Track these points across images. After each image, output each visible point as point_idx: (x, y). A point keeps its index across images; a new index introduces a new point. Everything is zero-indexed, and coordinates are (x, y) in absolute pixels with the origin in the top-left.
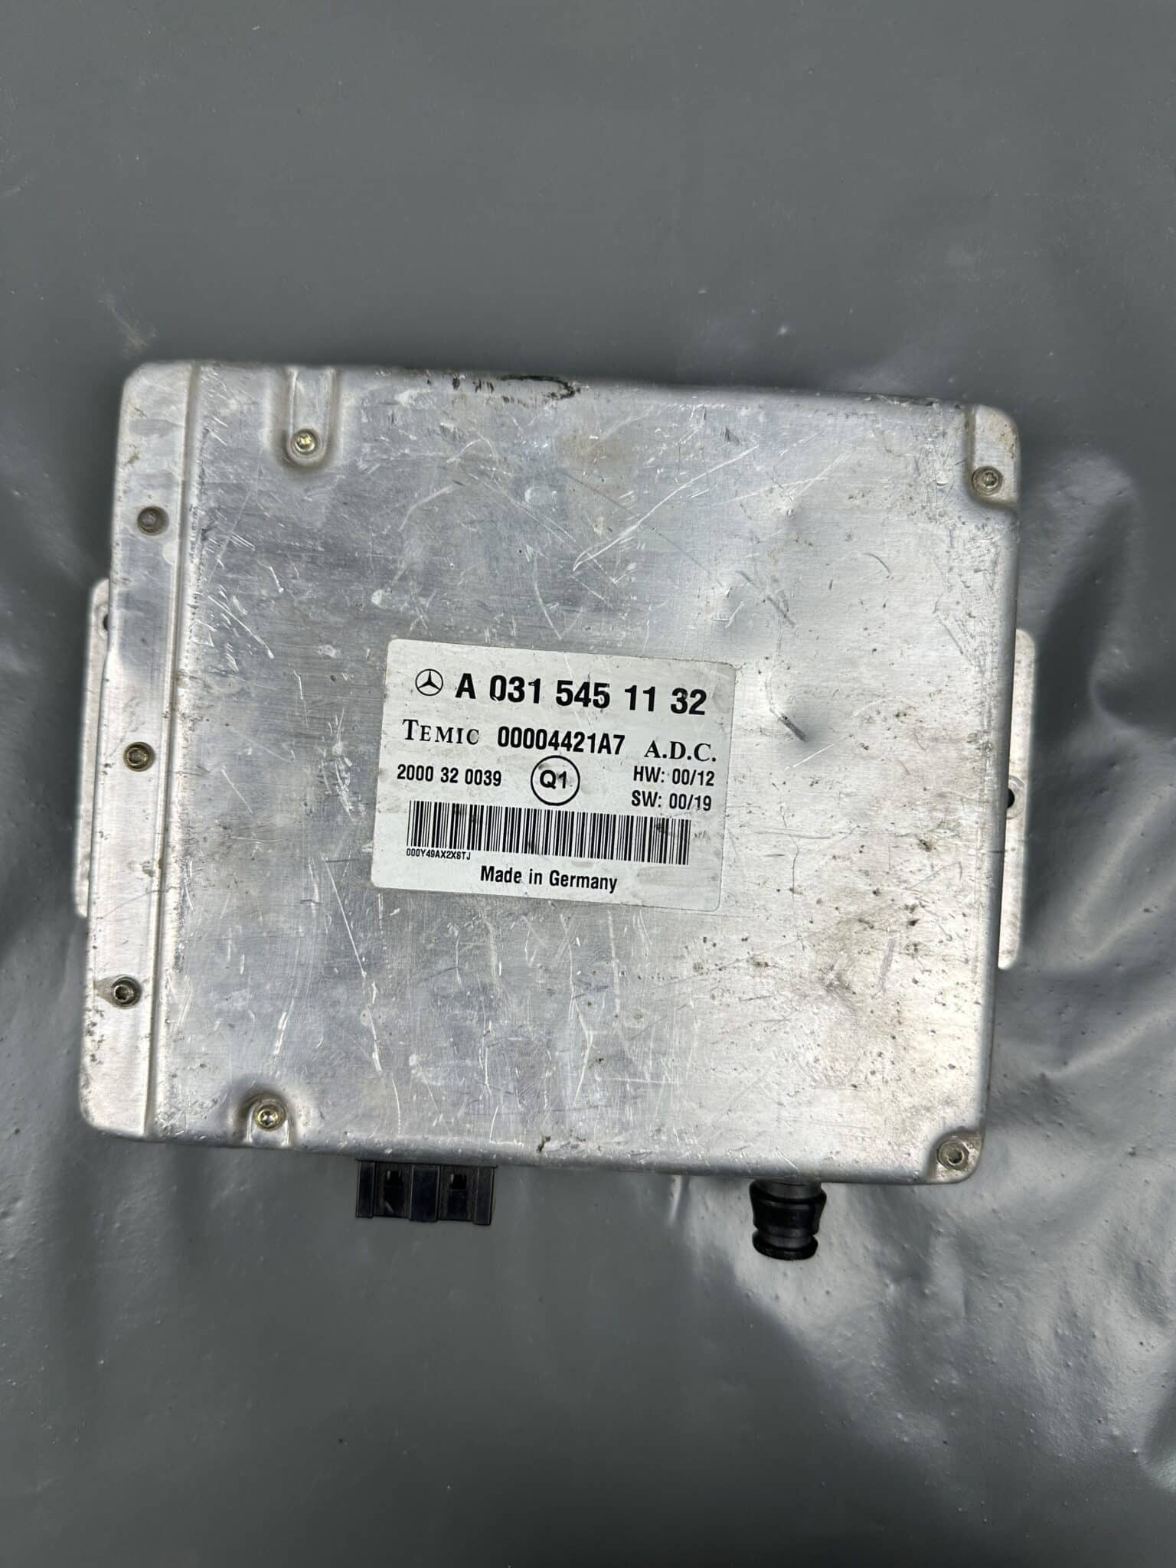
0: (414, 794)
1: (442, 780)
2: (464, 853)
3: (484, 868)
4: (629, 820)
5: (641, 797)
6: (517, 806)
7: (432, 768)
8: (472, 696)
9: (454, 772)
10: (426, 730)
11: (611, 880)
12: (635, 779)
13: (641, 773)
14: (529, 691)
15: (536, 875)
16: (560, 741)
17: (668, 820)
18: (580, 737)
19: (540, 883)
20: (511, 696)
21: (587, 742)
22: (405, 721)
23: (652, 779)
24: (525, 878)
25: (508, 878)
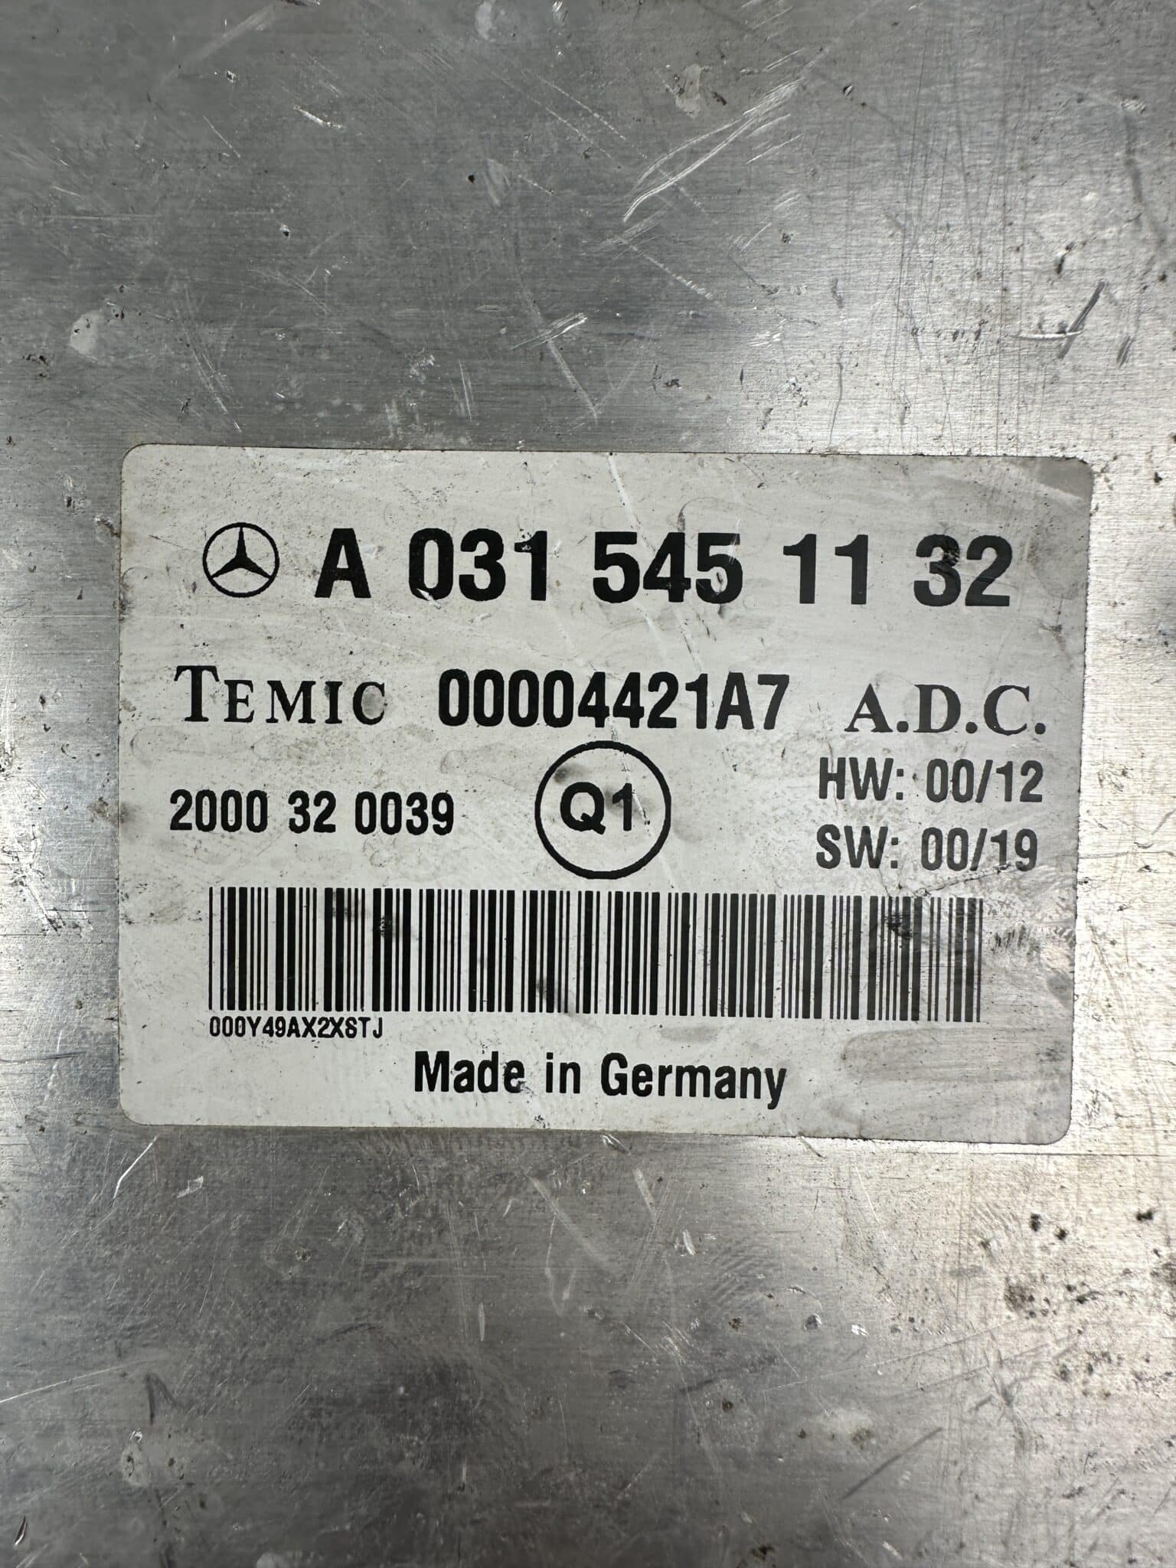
0: (218, 870)
1: (293, 827)
2: (365, 1020)
3: (421, 1058)
4: (813, 906)
5: (842, 844)
6: (501, 886)
7: (263, 796)
8: (362, 590)
9: (325, 802)
10: (242, 691)
11: (769, 1072)
12: (823, 794)
13: (839, 778)
14: (517, 566)
15: (564, 1068)
16: (610, 701)
17: (919, 900)
18: (664, 687)
19: (577, 1090)
20: (468, 586)
21: (687, 700)
22: (180, 670)
23: (870, 793)
24: (535, 1077)
25: (488, 1082)
